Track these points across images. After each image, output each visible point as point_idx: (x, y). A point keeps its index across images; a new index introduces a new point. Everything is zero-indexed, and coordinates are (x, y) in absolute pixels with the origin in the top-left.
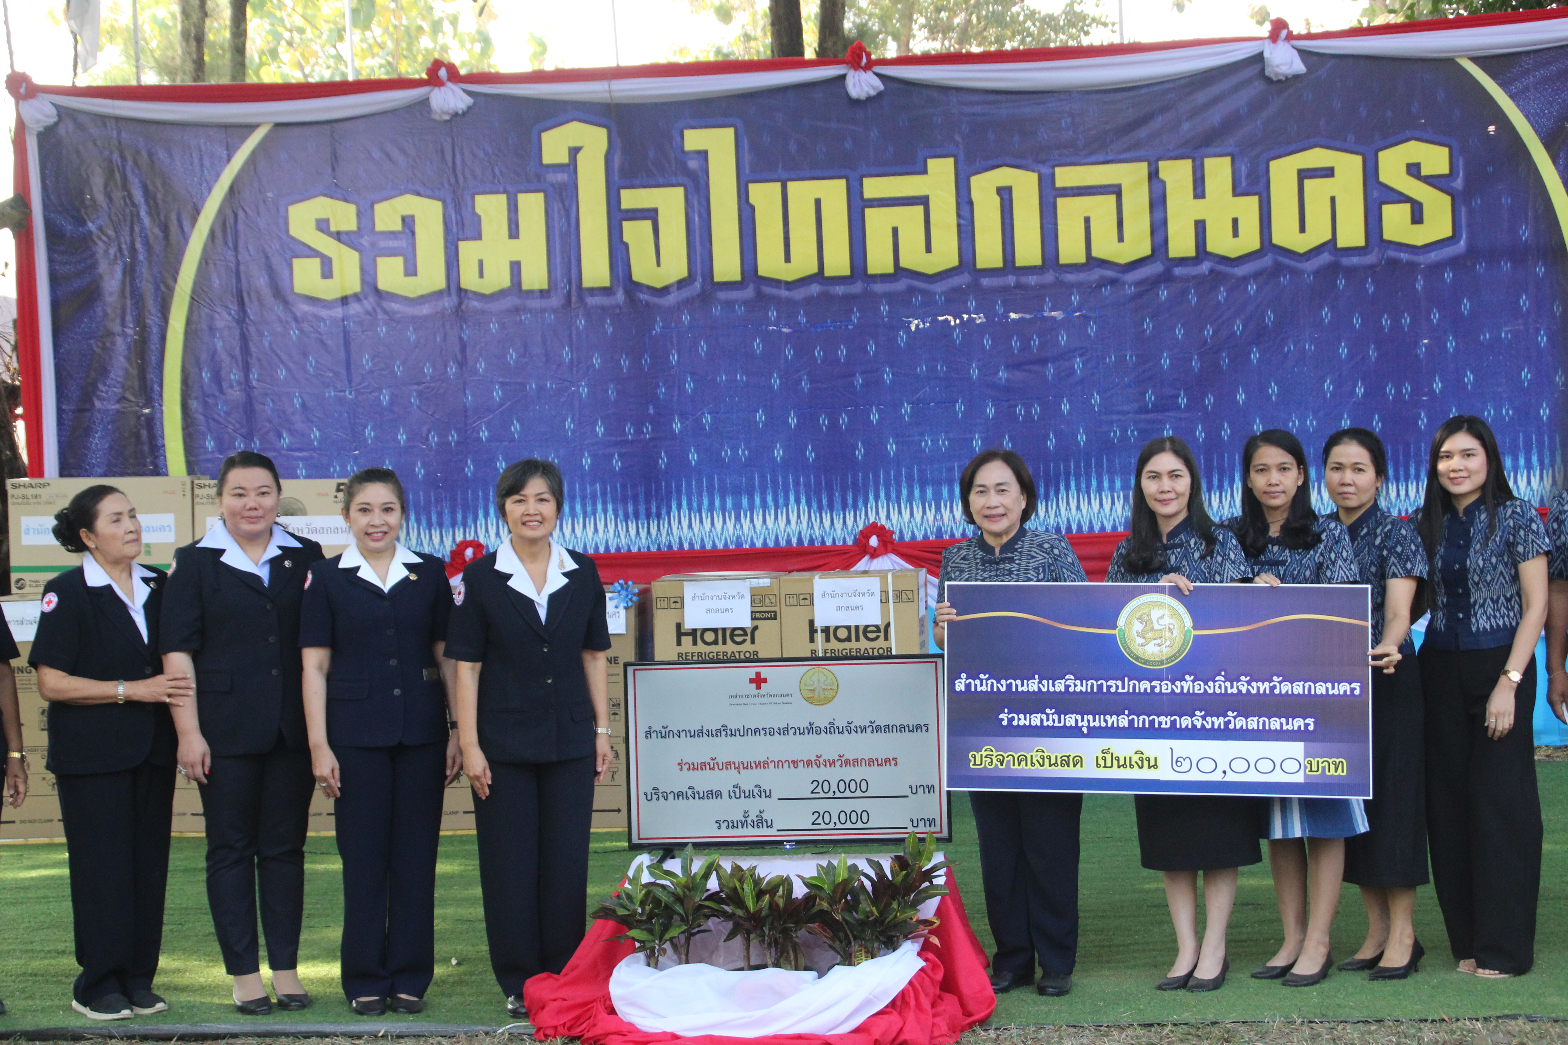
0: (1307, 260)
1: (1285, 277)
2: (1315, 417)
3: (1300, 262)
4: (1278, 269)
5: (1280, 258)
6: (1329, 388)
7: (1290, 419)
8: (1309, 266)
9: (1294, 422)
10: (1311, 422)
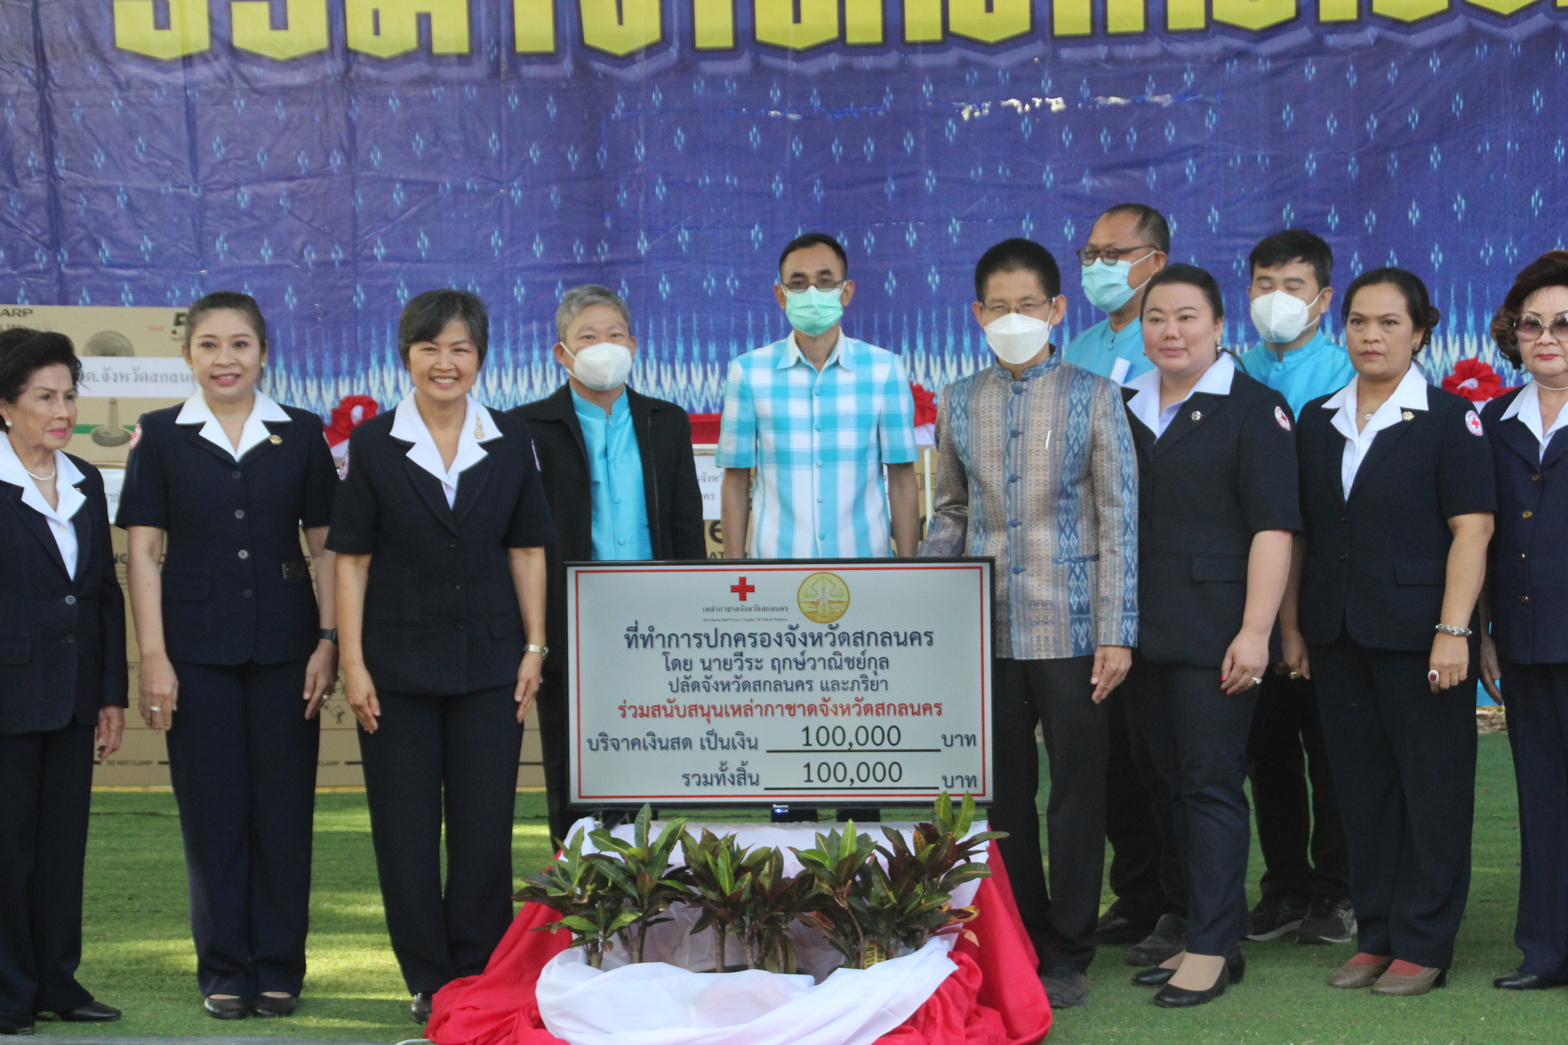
0: (1514, 24)
1: (1481, 47)
2: (1517, 243)
3: (1505, 27)
4: (1472, 37)
5: (1476, 23)
6: (1537, 203)
7: (1481, 245)
8: (1516, 33)
9: (1487, 251)
10: (1511, 249)
